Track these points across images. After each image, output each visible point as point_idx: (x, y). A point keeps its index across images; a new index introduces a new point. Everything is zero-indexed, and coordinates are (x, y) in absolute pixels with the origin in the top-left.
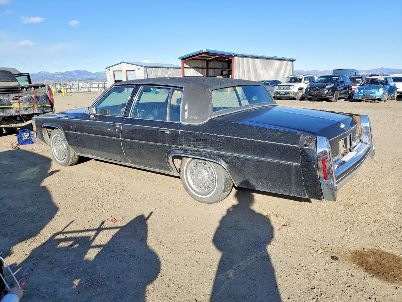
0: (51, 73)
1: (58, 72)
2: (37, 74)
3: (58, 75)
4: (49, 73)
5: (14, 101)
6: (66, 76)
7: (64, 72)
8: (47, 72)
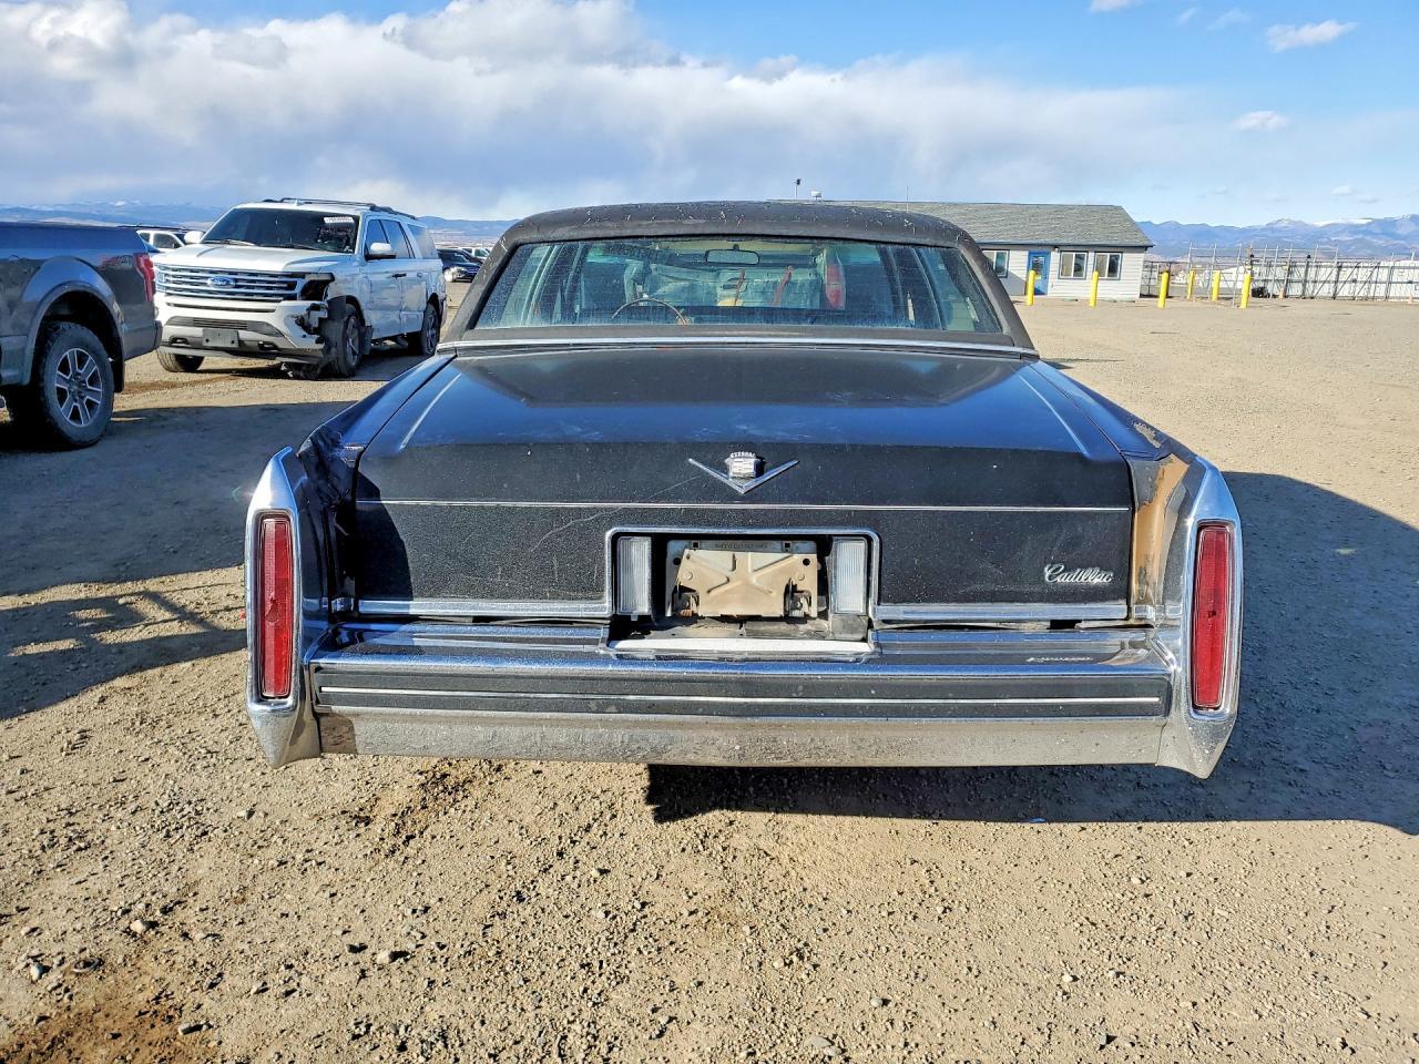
0: (1312, 225)
1: (1340, 221)
2: (1263, 230)
3: (1338, 233)
4: (1307, 225)
5: (726, 292)
6: (1368, 238)
7: (1364, 222)
8: (1300, 221)
